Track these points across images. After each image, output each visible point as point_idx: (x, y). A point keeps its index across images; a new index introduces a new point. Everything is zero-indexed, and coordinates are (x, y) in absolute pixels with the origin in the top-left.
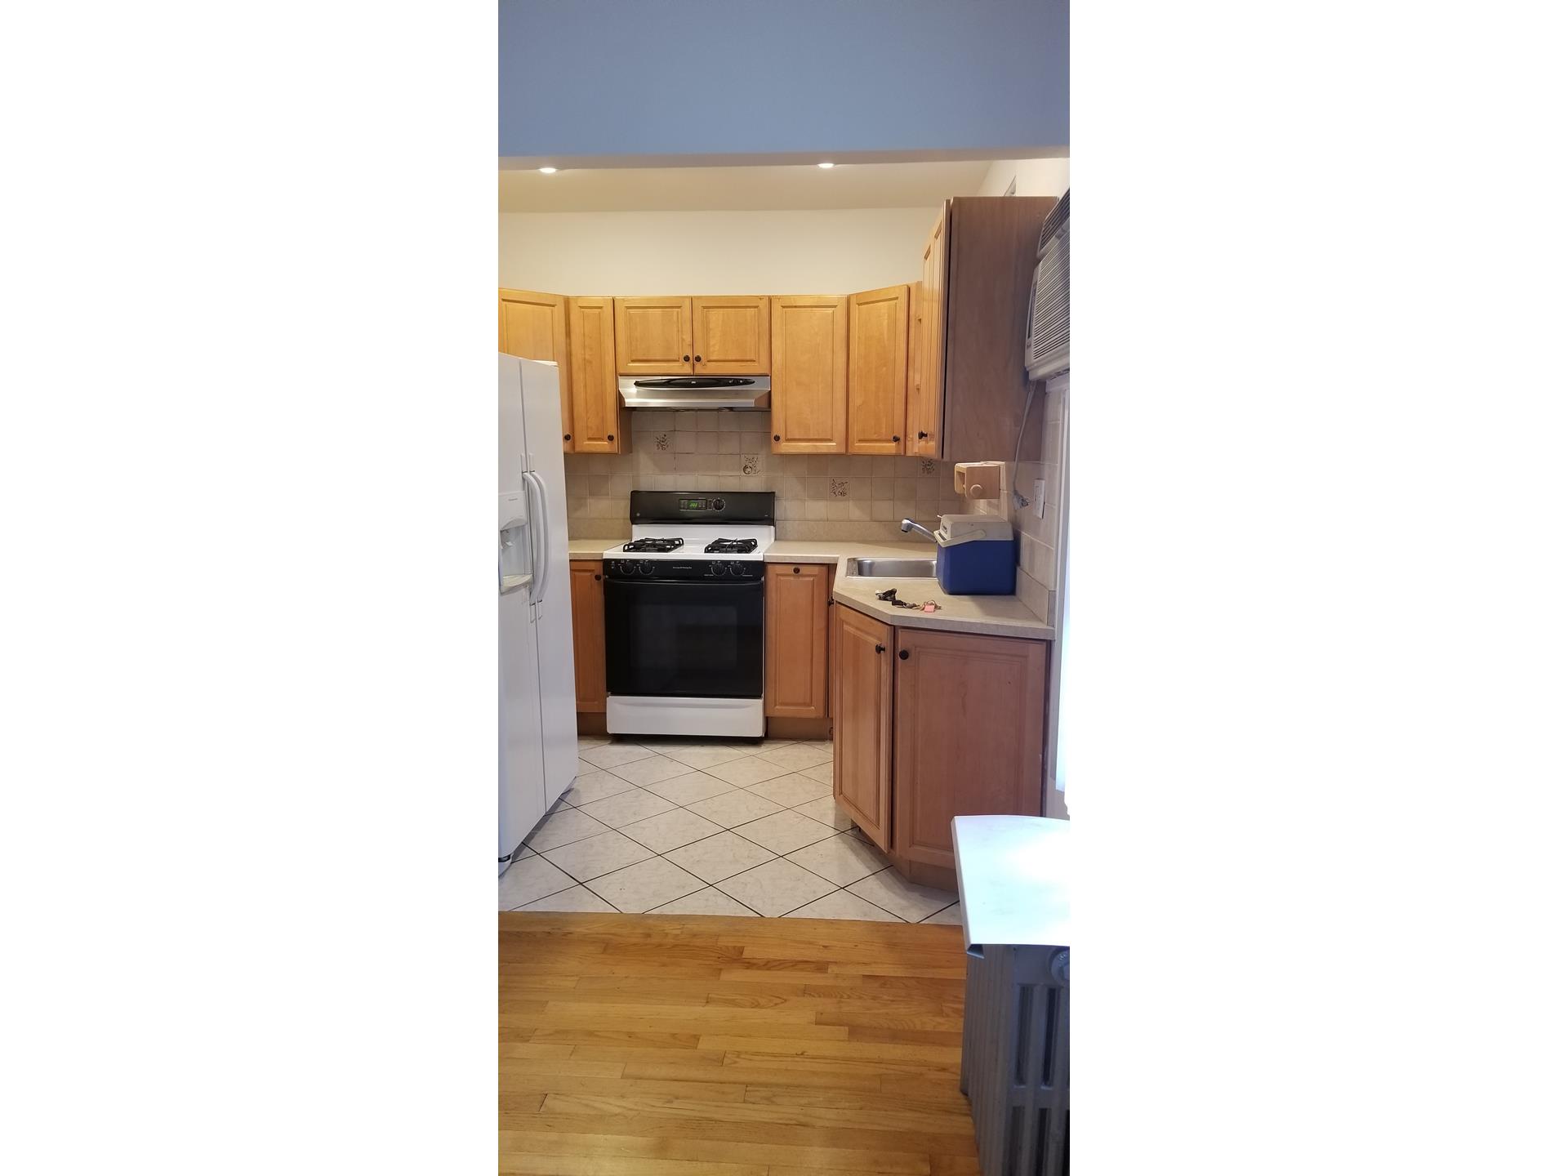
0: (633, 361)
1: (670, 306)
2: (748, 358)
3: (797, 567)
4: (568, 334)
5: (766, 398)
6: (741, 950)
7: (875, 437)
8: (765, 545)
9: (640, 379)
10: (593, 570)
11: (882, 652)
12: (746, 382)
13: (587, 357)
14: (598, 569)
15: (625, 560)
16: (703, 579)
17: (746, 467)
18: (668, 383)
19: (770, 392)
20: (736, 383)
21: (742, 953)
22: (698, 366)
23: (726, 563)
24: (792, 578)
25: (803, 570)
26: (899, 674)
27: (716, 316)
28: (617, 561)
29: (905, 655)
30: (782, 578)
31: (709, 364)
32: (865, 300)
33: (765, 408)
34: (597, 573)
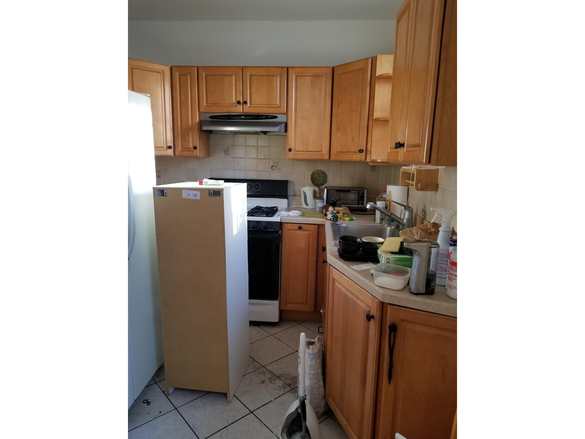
3: (300, 226)
7: (346, 150)
8: (282, 211)
9: (213, 115)
12: (273, 117)
17: (272, 166)
19: (287, 123)
20: (267, 117)
22: (245, 107)
23: (259, 222)
24: (297, 232)
25: (304, 227)
30: (291, 232)
31: (251, 106)
32: (343, 70)
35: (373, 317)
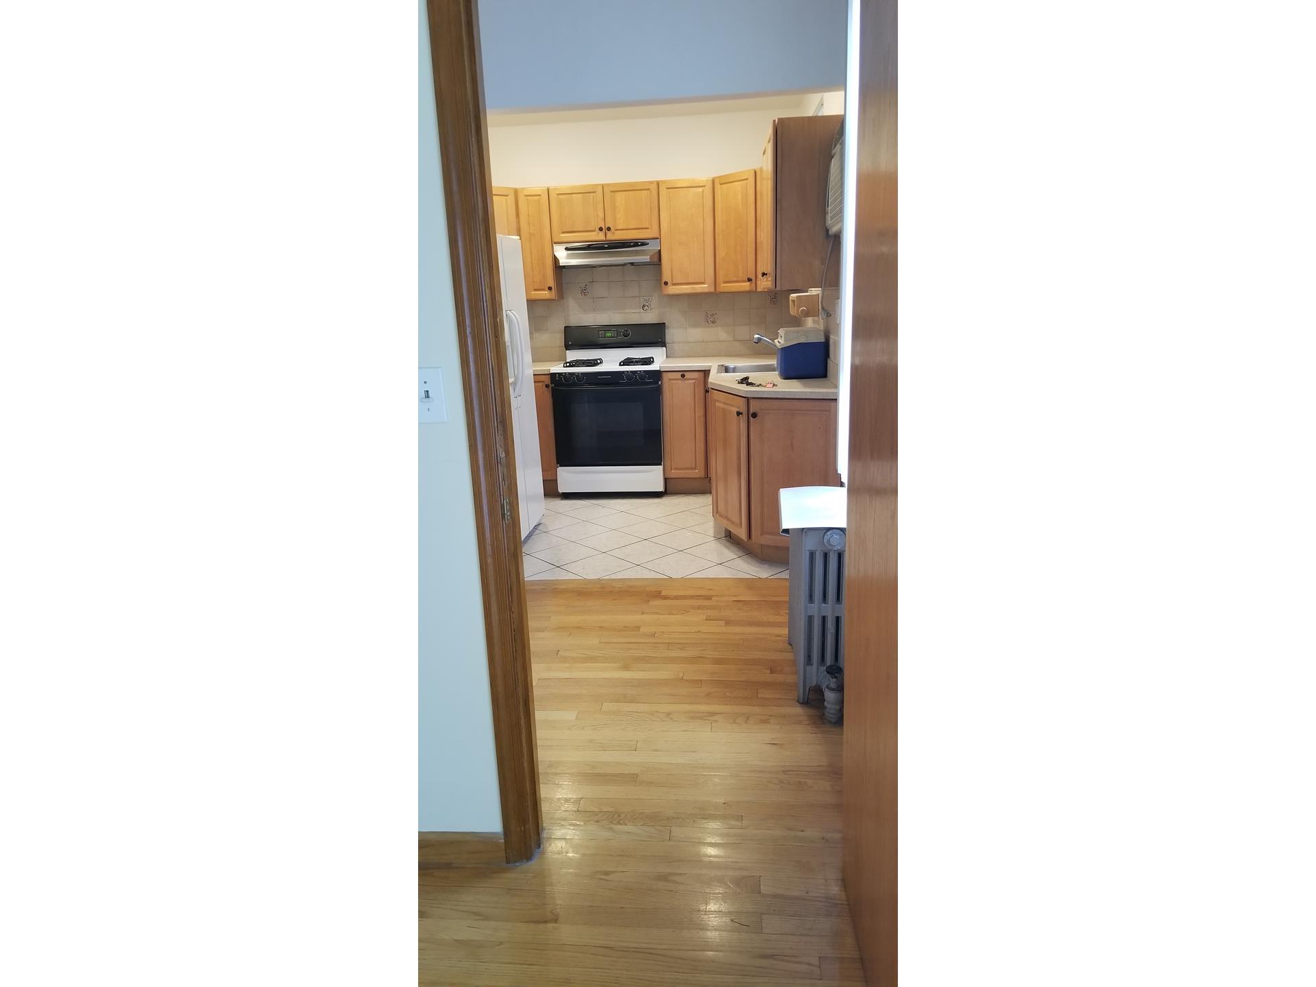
0: (563, 233)
1: (588, 192)
2: (644, 226)
3: (683, 374)
4: (518, 215)
5: (657, 256)
6: (660, 592)
7: (735, 279)
8: (660, 359)
9: (569, 245)
10: (543, 382)
11: (740, 415)
12: (643, 244)
13: (531, 231)
14: (547, 380)
15: (565, 373)
16: (618, 384)
17: (644, 306)
18: (589, 248)
19: (660, 250)
20: (636, 245)
21: (660, 593)
22: (609, 233)
23: (634, 372)
24: (680, 382)
25: (687, 375)
26: (752, 428)
27: (620, 198)
28: (560, 374)
29: (754, 415)
30: (673, 382)
31: (617, 232)
32: (725, 181)
33: (657, 261)
34: (546, 383)
35: (742, 414)
